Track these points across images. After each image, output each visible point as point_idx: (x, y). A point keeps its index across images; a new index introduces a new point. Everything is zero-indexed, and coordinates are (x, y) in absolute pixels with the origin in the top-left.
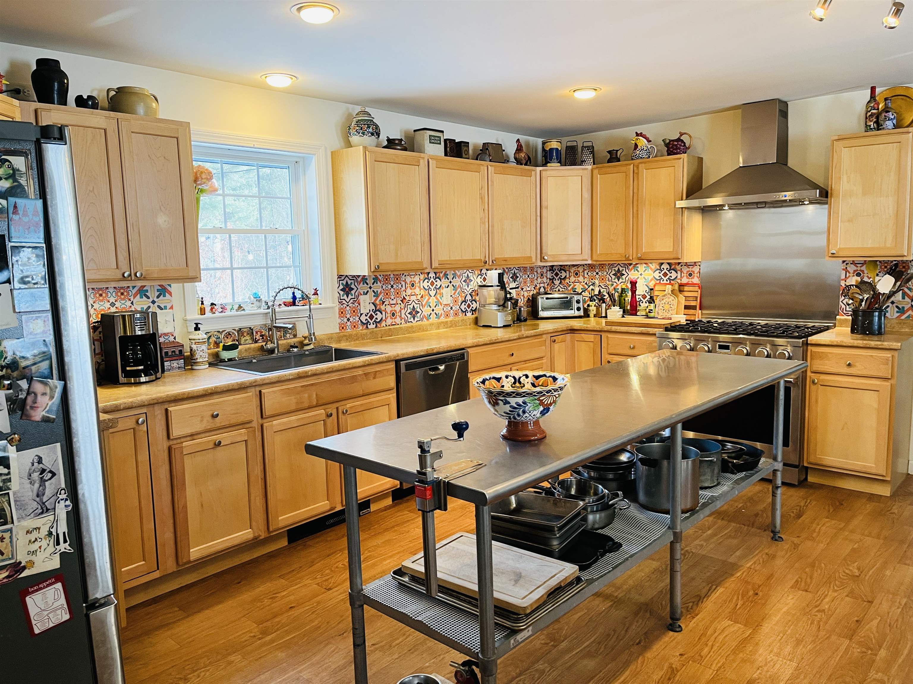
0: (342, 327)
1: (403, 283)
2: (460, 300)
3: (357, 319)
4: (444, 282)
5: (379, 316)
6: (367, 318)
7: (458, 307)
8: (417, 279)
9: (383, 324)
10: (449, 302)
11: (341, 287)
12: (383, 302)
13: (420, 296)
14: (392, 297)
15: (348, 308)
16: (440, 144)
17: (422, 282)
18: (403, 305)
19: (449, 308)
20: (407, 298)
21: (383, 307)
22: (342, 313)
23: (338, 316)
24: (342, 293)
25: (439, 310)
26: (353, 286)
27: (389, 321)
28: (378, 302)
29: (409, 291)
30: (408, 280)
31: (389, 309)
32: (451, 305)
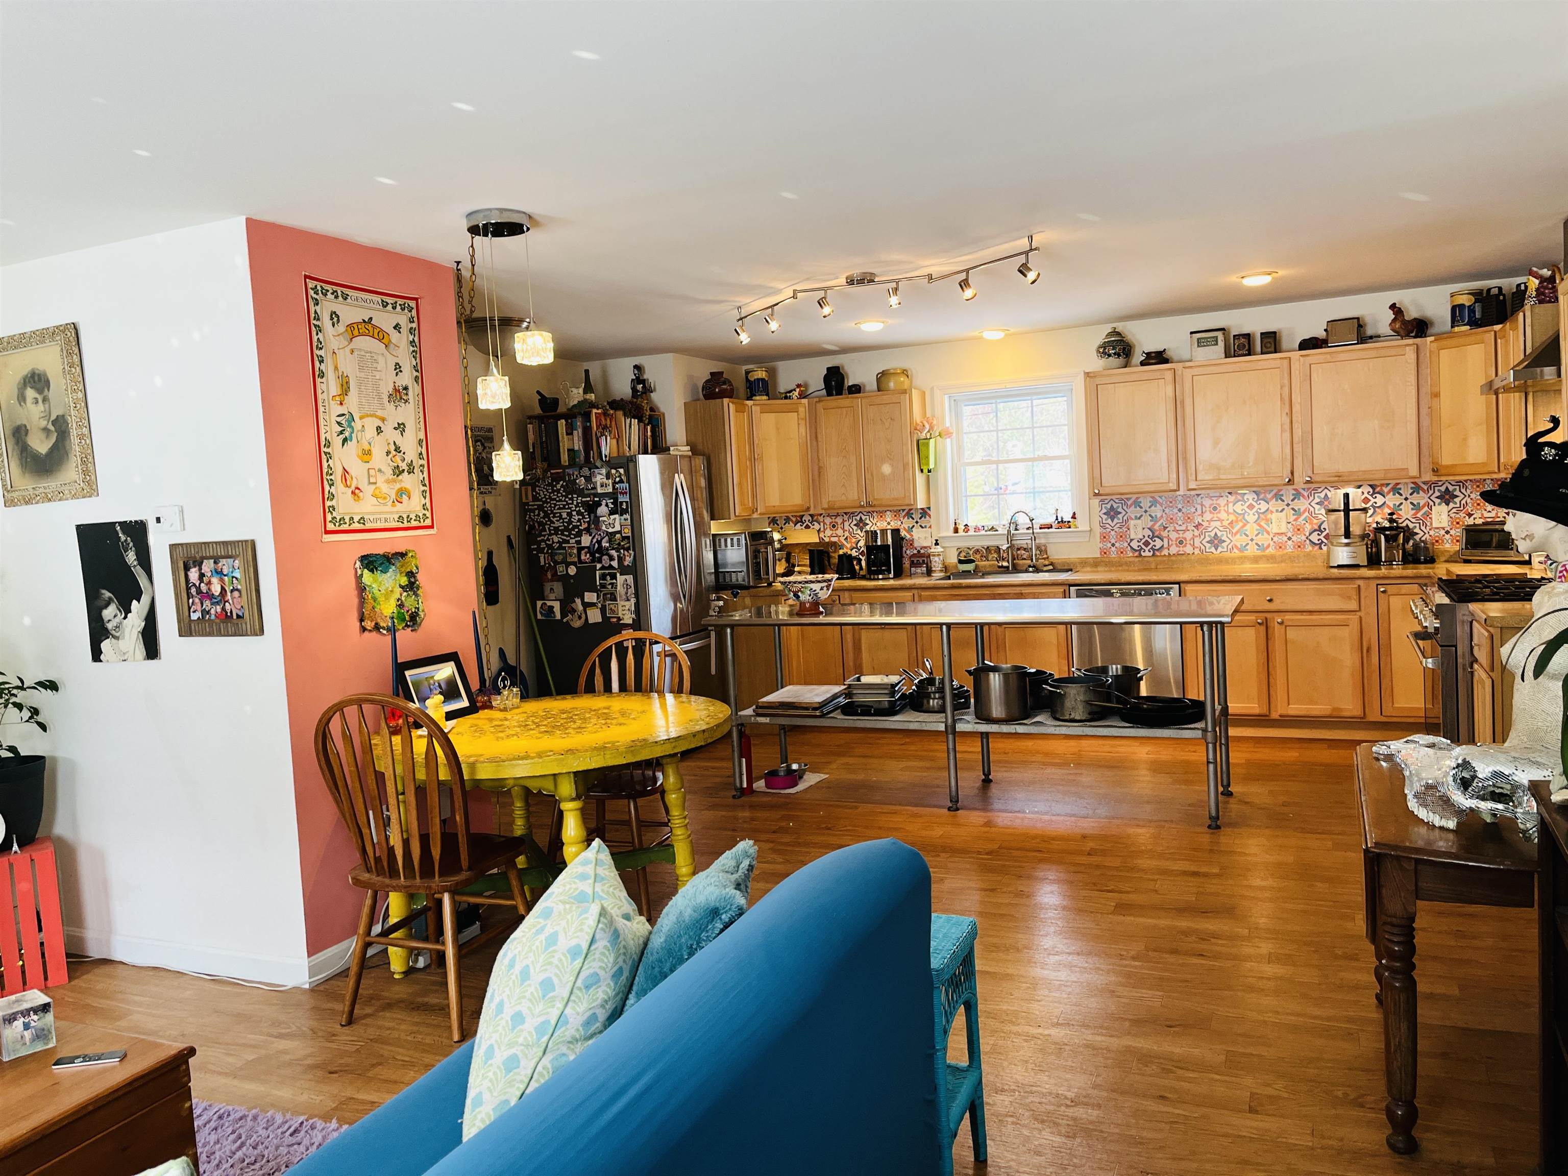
0: (1104, 552)
1: (1199, 507)
2: (1308, 528)
3: (1126, 544)
4: (1274, 505)
5: (1158, 543)
6: (1141, 544)
7: (1304, 538)
8: (1222, 501)
9: (1165, 552)
10: (1283, 530)
11: (1104, 511)
12: (1165, 528)
13: (1226, 523)
14: (1180, 522)
15: (1113, 533)
17: (1231, 505)
18: (1196, 533)
19: (1285, 539)
20: (1205, 524)
21: (1164, 534)
22: (1104, 538)
23: (1099, 540)
24: (1105, 517)
25: (1264, 539)
26: (1120, 510)
27: (1174, 550)
28: (1156, 527)
29: (1208, 516)
30: (1207, 502)
31: (1174, 536)
32: (1289, 535)
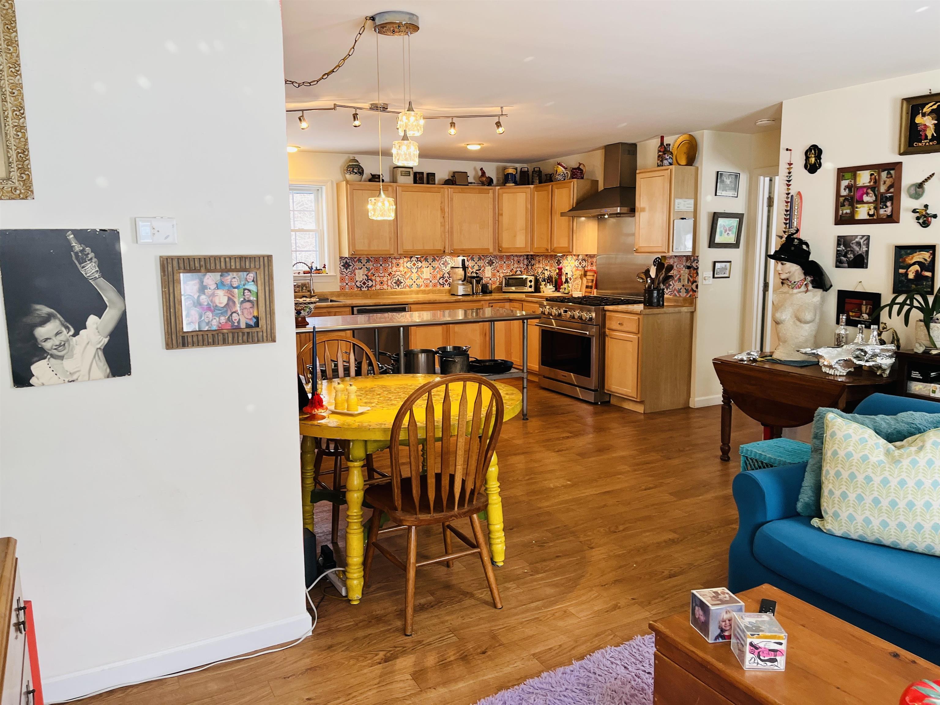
0: (342, 288)
1: (390, 264)
2: (438, 276)
3: (354, 284)
4: (425, 264)
5: (370, 283)
6: (361, 284)
7: (437, 281)
8: (401, 261)
9: (374, 288)
10: (429, 277)
11: (342, 264)
12: (374, 275)
13: (403, 273)
14: (381, 272)
15: (347, 277)
16: (410, 176)
17: (405, 263)
18: (389, 278)
19: (429, 282)
20: (393, 273)
21: (373, 278)
22: (342, 280)
23: (339, 281)
24: (342, 267)
25: (420, 282)
26: (351, 264)
27: (378, 287)
28: (369, 274)
29: (394, 269)
30: (394, 261)
31: (378, 279)
32: (431, 279)
